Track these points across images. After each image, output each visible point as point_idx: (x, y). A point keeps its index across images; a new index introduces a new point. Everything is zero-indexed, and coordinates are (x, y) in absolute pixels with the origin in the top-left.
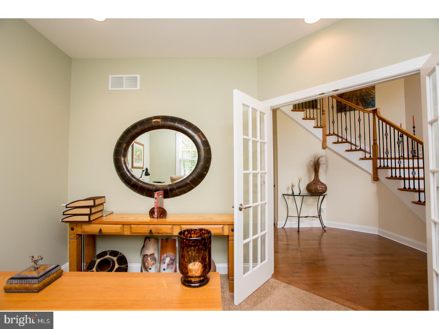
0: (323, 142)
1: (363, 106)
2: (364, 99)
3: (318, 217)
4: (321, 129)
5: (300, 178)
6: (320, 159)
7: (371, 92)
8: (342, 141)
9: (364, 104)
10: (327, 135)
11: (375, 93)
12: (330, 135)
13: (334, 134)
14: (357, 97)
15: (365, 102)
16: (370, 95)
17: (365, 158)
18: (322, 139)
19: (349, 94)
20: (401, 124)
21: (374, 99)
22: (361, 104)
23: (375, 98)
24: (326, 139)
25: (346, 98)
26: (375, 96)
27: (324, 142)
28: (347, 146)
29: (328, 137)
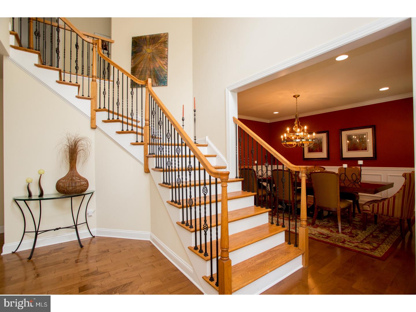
0: (91, 120)
1: (156, 82)
2: (157, 75)
3: (74, 227)
4: (89, 101)
5: (42, 171)
6: (80, 143)
7: (164, 67)
8: (118, 118)
9: (157, 81)
10: (97, 111)
11: (167, 70)
12: (100, 110)
13: (104, 109)
14: (150, 72)
15: (158, 79)
16: (162, 71)
17: (136, 144)
18: (90, 116)
19: (143, 67)
20: (183, 106)
21: (166, 76)
22: (154, 80)
23: (167, 74)
24: (95, 115)
25: (140, 71)
26: (167, 72)
27: (93, 119)
28: (118, 126)
29: (97, 113)
